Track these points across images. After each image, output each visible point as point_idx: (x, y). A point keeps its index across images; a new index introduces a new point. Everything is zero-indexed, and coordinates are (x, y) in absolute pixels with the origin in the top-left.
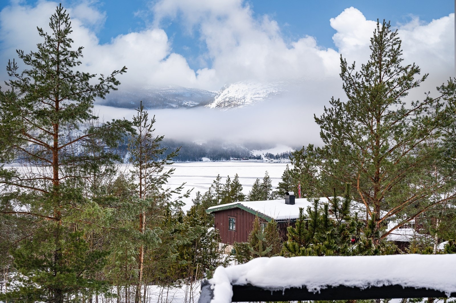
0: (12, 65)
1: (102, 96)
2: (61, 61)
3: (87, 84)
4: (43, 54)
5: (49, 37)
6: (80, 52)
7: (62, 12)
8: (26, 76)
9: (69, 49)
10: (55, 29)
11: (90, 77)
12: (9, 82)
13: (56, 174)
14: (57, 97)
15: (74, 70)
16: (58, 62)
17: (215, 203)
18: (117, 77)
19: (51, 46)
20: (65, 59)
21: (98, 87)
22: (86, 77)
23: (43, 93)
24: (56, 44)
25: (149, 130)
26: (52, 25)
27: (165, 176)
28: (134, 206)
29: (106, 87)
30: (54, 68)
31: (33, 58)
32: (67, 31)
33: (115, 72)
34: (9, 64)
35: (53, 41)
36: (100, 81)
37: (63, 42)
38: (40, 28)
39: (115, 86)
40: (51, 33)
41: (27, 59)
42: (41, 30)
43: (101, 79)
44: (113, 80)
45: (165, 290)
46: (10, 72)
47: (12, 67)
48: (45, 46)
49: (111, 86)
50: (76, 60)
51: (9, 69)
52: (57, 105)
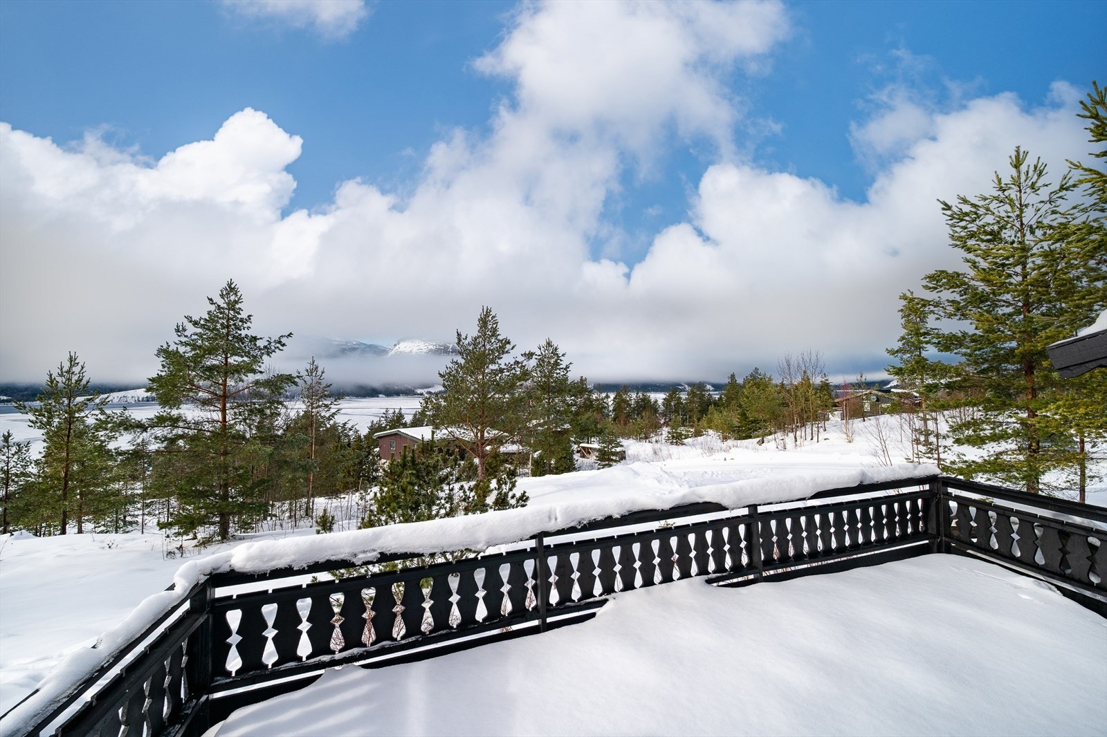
0: (181, 327)
1: (268, 355)
2: (230, 326)
3: (255, 345)
4: (212, 319)
5: (219, 306)
6: (250, 319)
7: (233, 286)
8: (194, 337)
9: (239, 316)
10: (226, 299)
11: (258, 339)
12: (178, 342)
13: (224, 418)
14: (226, 355)
15: (243, 333)
16: (228, 326)
17: (385, 429)
18: (284, 340)
19: (221, 313)
20: (234, 324)
21: (265, 347)
22: (254, 339)
23: (211, 351)
24: (227, 311)
25: (320, 379)
26: (222, 296)
27: (333, 415)
28: (296, 442)
29: (273, 348)
30: (225, 331)
31: (202, 322)
32: (236, 302)
33: (282, 336)
34: (177, 326)
35: (223, 308)
36: (268, 343)
37: (233, 310)
38: (210, 297)
39: (281, 348)
40: (221, 303)
41: (196, 323)
42: (211, 300)
43: (268, 341)
44: (280, 342)
45: (330, 501)
46: (179, 334)
47: (181, 329)
48: (215, 313)
49: (278, 347)
50: (245, 325)
51: (178, 331)
52: (226, 361)
